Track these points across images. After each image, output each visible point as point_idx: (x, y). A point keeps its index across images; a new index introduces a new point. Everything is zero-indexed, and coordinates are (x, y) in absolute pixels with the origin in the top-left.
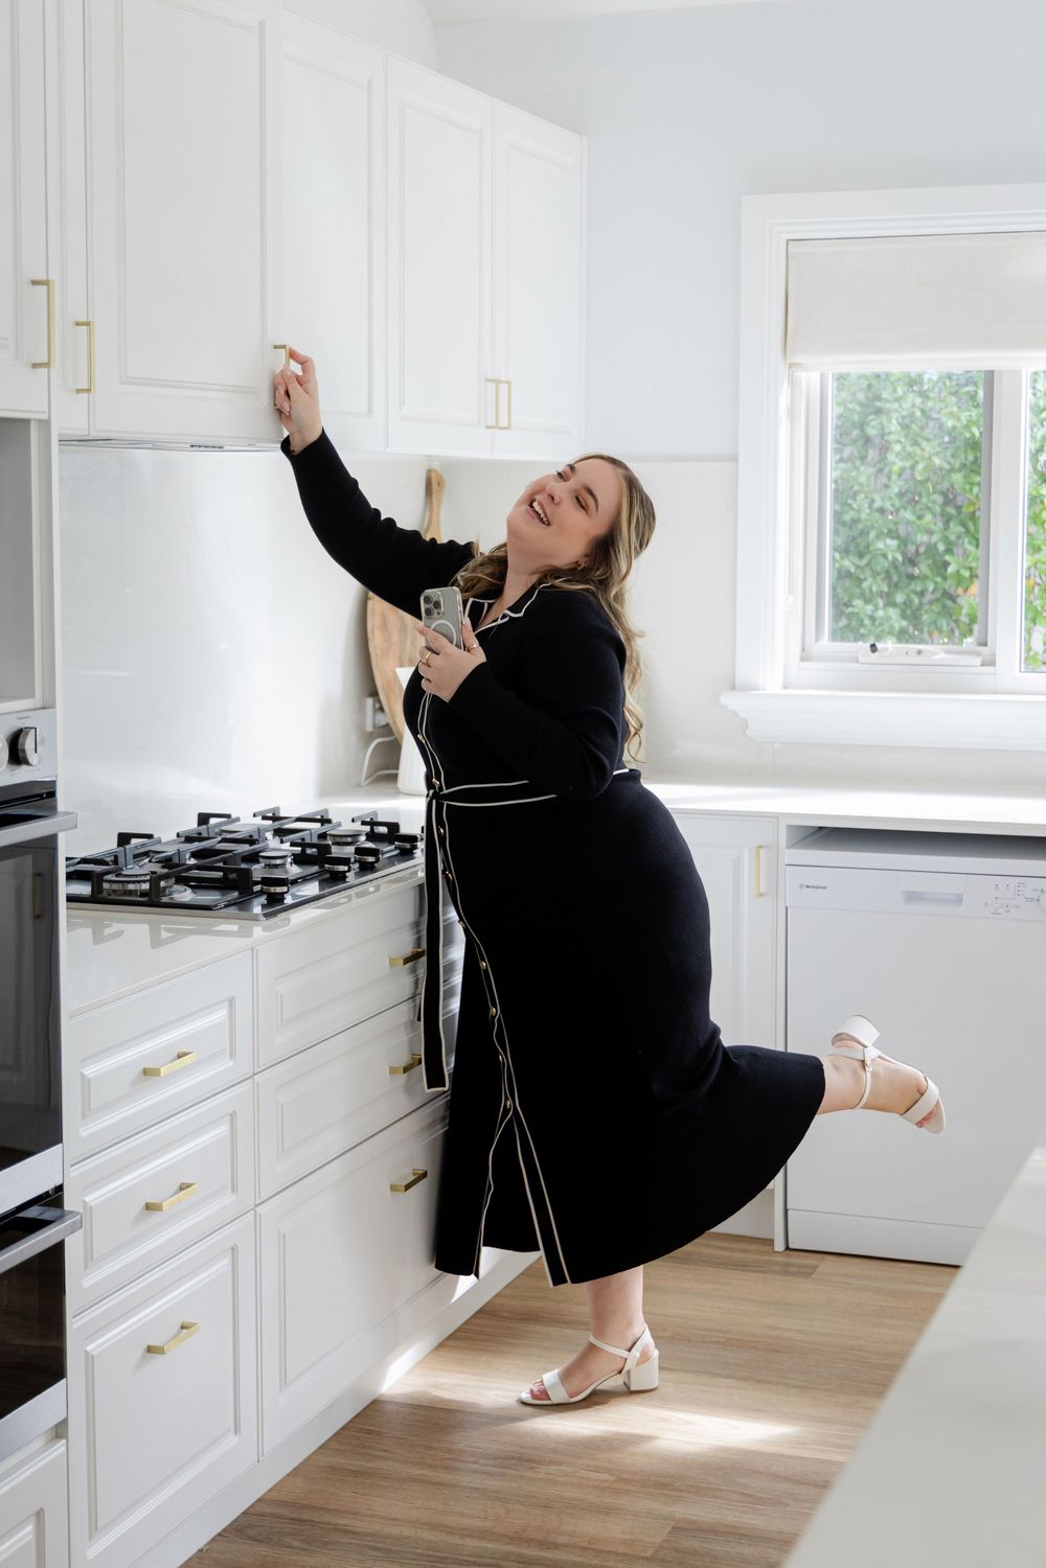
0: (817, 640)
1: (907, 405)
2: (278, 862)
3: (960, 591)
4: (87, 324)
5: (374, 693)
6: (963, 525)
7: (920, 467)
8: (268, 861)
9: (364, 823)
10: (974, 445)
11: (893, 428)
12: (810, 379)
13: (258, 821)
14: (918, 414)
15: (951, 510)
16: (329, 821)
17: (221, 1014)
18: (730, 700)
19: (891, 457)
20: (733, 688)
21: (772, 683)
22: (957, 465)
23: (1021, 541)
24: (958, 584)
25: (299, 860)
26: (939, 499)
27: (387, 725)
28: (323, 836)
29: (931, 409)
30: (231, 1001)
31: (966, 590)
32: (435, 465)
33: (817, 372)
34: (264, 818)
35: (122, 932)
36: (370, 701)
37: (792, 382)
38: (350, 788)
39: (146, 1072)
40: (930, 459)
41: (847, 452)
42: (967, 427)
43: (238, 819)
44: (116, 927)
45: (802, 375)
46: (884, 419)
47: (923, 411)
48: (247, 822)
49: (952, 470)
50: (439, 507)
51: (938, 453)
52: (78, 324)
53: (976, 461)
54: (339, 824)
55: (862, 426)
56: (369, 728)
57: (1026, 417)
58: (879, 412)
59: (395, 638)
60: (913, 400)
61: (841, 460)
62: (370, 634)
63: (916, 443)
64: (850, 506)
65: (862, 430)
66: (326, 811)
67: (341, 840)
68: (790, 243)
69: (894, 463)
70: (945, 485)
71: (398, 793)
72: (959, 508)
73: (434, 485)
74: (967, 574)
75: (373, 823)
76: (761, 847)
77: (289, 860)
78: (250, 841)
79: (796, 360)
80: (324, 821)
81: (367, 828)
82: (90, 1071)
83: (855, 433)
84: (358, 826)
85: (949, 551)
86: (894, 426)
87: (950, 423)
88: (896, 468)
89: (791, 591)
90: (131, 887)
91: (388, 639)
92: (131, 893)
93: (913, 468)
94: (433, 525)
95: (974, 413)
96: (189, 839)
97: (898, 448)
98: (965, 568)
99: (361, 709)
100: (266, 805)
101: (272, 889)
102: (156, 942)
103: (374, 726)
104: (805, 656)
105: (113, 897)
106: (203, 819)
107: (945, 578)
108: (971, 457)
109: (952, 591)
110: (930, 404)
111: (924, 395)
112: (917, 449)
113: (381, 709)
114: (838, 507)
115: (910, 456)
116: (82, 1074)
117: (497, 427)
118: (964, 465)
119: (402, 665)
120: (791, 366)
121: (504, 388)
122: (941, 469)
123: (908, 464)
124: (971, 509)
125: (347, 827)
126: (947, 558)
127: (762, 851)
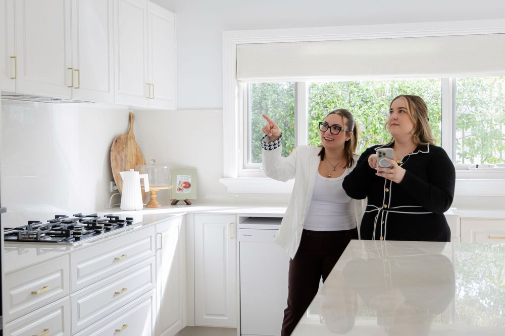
0: (248, 163)
1: (273, 97)
2: (80, 228)
3: (290, 151)
4: (15, 57)
5: (113, 180)
6: (290, 132)
7: (277, 115)
8: (76, 229)
9: (108, 217)
10: (292, 109)
11: (269, 104)
12: (244, 85)
13: (75, 217)
14: (277, 100)
15: (287, 128)
16: (97, 217)
17: (59, 275)
18: (222, 181)
19: (269, 112)
20: (223, 177)
21: (234, 175)
22: (288, 115)
23: (307, 137)
24: (289, 150)
25: (86, 228)
26: (283, 125)
27: (117, 190)
28: (95, 221)
29: (280, 98)
30: (62, 270)
31: (291, 151)
32: (132, 112)
33: (246, 84)
34: (76, 216)
35: (28, 251)
36: (112, 182)
37: (239, 86)
38: (105, 209)
39: (33, 293)
40: (280, 112)
41: (256, 111)
42: (290, 103)
43: (68, 217)
44: (26, 249)
45: (241, 84)
46: (267, 101)
47: (278, 99)
48: (71, 217)
49: (287, 116)
50: (133, 124)
51: (282, 111)
52: (12, 57)
53: (293, 113)
54: (100, 218)
55: (260, 103)
56: (112, 191)
57: (307, 101)
58: (265, 99)
59: (119, 163)
60: (275, 96)
61: (254, 113)
62: (111, 162)
63: (276, 108)
64: (257, 126)
65: (261, 105)
66: (96, 214)
67: (100, 222)
68: (237, 45)
69: (269, 114)
70: (285, 120)
71: (120, 210)
72: (289, 128)
73: (131, 117)
74: (292, 146)
75: (111, 217)
76: (232, 224)
77: (83, 228)
78: (71, 222)
79: (239, 80)
80: (96, 216)
81: (109, 219)
82: (13, 292)
83: (259, 106)
84: (106, 218)
85: (286, 140)
86: (269, 103)
87: (286, 102)
88: (270, 115)
89: (239, 148)
90: (31, 236)
91: (117, 163)
92: (31, 238)
93: (275, 115)
94: (131, 129)
95: (293, 99)
96: (51, 222)
97: (271, 109)
98: (291, 144)
99: (109, 185)
100: (77, 213)
101: (76, 236)
102: (38, 253)
103: (113, 189)
104: (244, 168)
105: (25, 239)
106: (57, 217)
107: (286, 148)
108: (292, 112)
109: (287, 151)
110: (280, 97)
111: (278, 94)
112: (276, 110)
113: (115, 185)
114: (254, 127)
115: (275, 112)
116: (10, 294)
117: (149, 98)
118: (290, 115)
119: (121, 171)
120: (238, 81)
121: (151, 86)
122: (283, 116)
123: (274, 114)
124: (293, 127)
125: (102, 218)
126: (286, 141)
127: (232, 225)
